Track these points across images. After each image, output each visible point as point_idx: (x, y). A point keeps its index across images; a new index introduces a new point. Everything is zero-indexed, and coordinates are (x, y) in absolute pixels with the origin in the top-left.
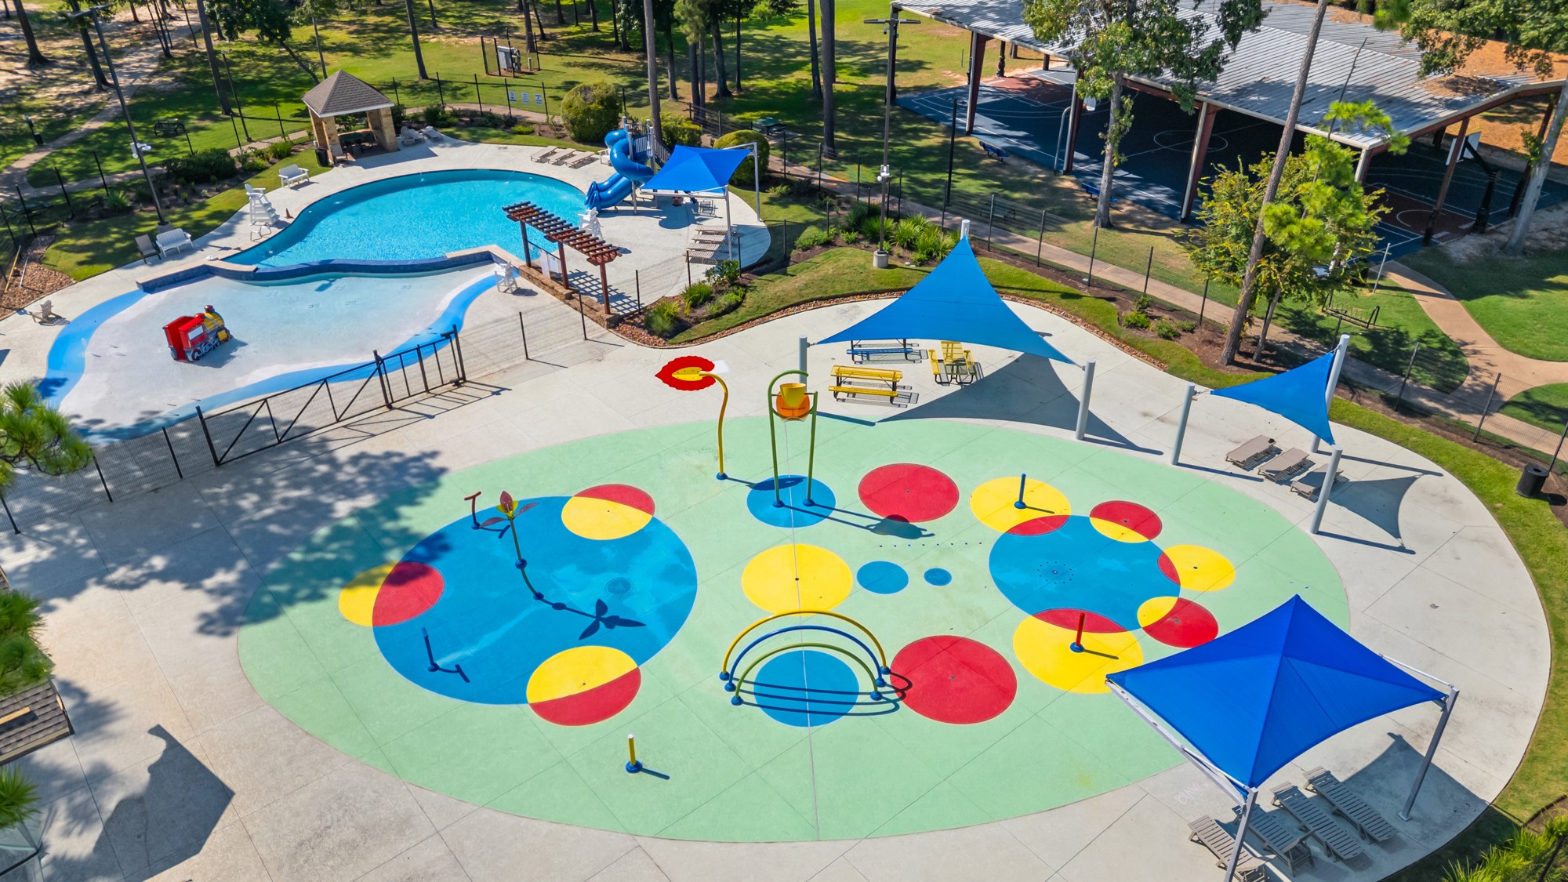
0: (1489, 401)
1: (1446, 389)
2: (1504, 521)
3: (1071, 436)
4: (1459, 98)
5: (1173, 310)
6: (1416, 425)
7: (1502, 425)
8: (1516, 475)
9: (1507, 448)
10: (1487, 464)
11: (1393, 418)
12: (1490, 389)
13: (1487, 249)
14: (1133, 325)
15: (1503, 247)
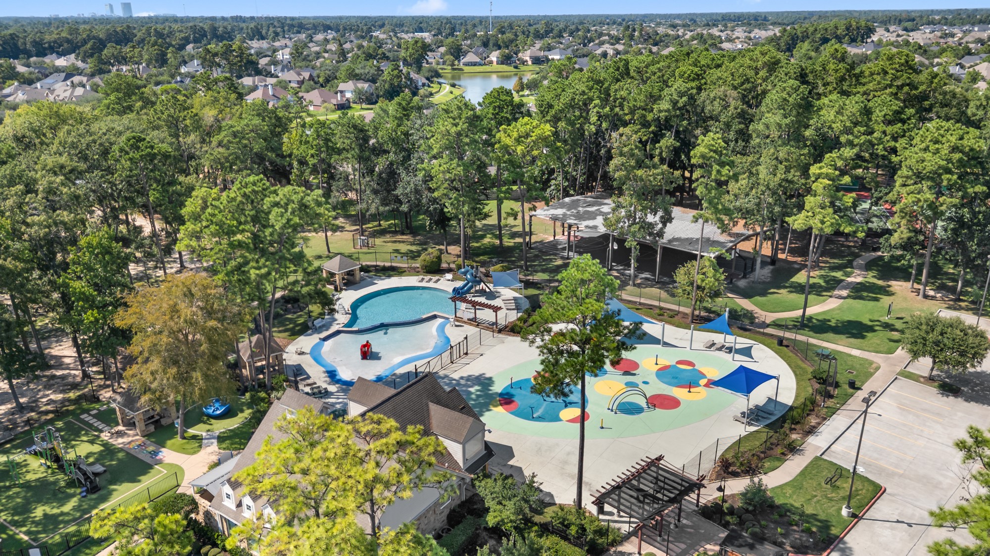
0: (765, 325)
1: (752, 323)
2: (776, 352)
3: (660, 346)
4: (733, 239)
5: (669, 309)
6: (747, 333)
7: (769, 330)
8: (776, 342)
9: (772, 335)
10: (769, 340)
11: (741, 332)
12: (764, 322)
13: (749, 283)
14: (660, 315)
15: (753, 282)
